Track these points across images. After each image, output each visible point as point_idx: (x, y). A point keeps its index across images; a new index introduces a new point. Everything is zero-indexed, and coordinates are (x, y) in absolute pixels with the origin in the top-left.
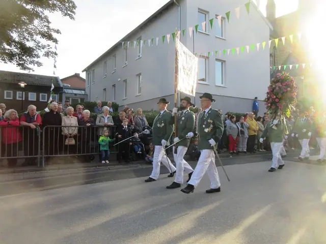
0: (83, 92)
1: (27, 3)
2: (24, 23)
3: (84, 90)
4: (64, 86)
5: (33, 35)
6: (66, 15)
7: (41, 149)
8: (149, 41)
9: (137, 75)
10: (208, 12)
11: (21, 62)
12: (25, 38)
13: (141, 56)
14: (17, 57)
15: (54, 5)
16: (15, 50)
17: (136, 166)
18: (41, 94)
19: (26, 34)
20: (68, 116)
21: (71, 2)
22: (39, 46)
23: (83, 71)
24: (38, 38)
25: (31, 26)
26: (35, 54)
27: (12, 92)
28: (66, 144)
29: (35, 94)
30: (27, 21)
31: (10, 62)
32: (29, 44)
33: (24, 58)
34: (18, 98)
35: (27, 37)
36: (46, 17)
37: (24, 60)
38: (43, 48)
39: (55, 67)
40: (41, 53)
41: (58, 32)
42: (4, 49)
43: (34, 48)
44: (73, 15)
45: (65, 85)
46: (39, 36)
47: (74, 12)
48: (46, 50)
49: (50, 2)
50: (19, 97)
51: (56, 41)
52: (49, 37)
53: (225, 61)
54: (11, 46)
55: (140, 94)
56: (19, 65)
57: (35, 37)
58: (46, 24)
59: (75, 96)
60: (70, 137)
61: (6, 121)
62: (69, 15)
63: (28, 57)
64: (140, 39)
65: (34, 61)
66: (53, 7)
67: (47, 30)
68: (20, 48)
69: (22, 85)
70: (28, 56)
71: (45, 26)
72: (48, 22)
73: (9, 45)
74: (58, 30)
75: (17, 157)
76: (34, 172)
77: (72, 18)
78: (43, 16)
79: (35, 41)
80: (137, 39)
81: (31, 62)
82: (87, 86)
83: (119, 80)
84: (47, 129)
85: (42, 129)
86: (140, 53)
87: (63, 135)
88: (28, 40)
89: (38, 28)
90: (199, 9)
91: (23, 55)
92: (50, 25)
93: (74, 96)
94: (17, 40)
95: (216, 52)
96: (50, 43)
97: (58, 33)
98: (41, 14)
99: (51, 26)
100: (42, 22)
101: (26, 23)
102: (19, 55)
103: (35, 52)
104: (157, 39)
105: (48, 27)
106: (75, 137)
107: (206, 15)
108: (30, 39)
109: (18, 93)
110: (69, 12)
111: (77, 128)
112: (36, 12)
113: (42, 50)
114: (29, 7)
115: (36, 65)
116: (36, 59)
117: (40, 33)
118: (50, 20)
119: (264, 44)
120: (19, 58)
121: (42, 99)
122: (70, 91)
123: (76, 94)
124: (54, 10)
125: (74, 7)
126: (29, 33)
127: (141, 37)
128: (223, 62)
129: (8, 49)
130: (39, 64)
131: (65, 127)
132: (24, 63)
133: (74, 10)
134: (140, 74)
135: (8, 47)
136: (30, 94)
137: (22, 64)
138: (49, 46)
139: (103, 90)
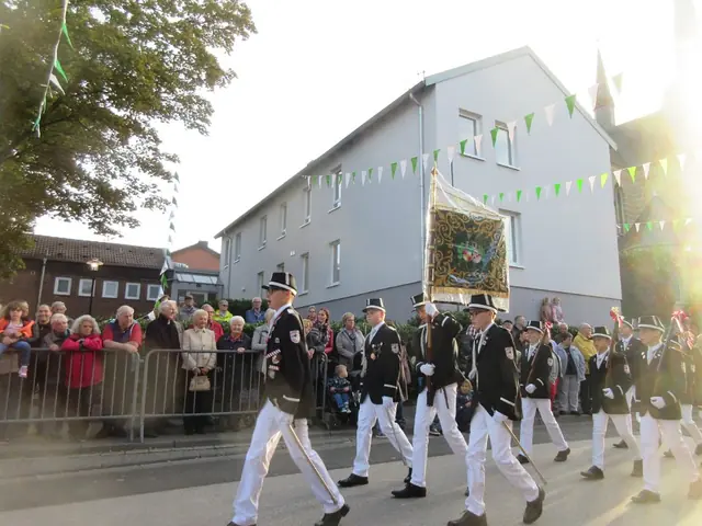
0: (214, 280)
1: (119, 106)
2: (111, 144)
3: (217, 276)
4: (175, 267)
5: (125, 167)
6: (192, 126)
7: (139, 401)
8: (364, 174)
9: (332, 244)
10: (479, 117)
11: (97, 220)
12: (108, 172)
13: (339, 204)
14: (92, 210)
15: (170, 108)
16: (87, 196)
17: (339, 440)
18: (128, 284)
19: (111, 165)
20: (196, 328)
21: (204, 102)
22: (136, 188)
23: (216, 237)
24: (134, 171)
25: (121, 149)
26: (127, 204)
27: (70, 280)
28: (191, 389)
29: (117, 283)
30: (116, 140)
31: (77, 219)
32: (117, 184)
33: (105, 211)
34: (81, 294)
35: (112, 171)
36: (152, 132)
37: (104, 215)
38: (143, 192)
39: (172, 227)
40: (138, 200)
41: (173, 159)
42: (68, 194)
43: (126, 191)
44: (206, 125)
45: (179, 264)
46: (137, 168)
47: (207, 121)
48: (148, 194)
49: (164, 103)
50: (84, 291)
51: (167, 176)
52: (156, 169)
53: (518, 214)
54: (79, 188)
55: (337, 283)
56: (93, 225)
57: (128, 170)
58: (152, 144)
59: (199, 289)
60: (202, 375)
61: (75, 340)
62: (198, 126)
63: (112, 210)
64: (337, 171)
65: (123, 217)
66: (167, 113)
67: (151, 157)
68: (97, 192)
69: (94, 265)
70: (112, 206)
71: (150, 148)
72: (157, 141)
73: (76, 185)
74: (175, 156)
75: (89, 417)
76: (122, 452)
77: (203, 131)
78: (147, 129)
79: (127, 177)
80: (333, 171)
81: (118, 220)
82: (222, 267)
83: (292, 253)
84: (153, 357)
85: (143, 356)
86: (337, 197)
87: (185, 370)
88: (114, 176)
89: (137, 152)
90: (461, 110)
91: (103, 206)
92: (159, 147)
93: (195, 287)
94: (93, 176)
95: (501, 195)
96: (158, 180)
97: (174, 161)
98: (143, 126)
99: (162, 148)
100: (144, 140)
101: (114, 143)
102: (95, 204)
103: (126, 200)
104: (380, 169)
105: (156, 150)
106: (210, 374)
107: (475, 121)
108: (118, 173)
109: (82, 282)
110: (198, 122)
111: (214, 355)
112: (135, 121)
113: (140, 194)
114: (121, 113)
115: (127, 224)
116: (127, 214)
117: (138, 162)
118: (160, 137)
119: (604, 178)
120: (95, 211)
121: (129, 295)
122: (187, 278)
123: (199, 285)
124: (169, 118)
125: (209, 111)
126: (117, 163)
127: (340, 166)
128: (515, 215)
129: (76, 195)
130: (133, 223)
131: (189, 352)
132: (105, 220)
133: (208, 117)
134: (338, 241)
135: (73, 190)
136: (105, 283)
137: (99, 223)
138: (155, 186)
139: (256, 276)
